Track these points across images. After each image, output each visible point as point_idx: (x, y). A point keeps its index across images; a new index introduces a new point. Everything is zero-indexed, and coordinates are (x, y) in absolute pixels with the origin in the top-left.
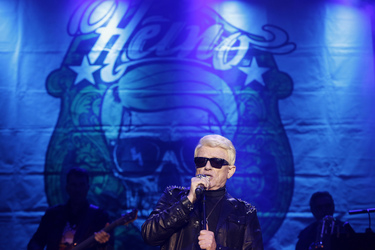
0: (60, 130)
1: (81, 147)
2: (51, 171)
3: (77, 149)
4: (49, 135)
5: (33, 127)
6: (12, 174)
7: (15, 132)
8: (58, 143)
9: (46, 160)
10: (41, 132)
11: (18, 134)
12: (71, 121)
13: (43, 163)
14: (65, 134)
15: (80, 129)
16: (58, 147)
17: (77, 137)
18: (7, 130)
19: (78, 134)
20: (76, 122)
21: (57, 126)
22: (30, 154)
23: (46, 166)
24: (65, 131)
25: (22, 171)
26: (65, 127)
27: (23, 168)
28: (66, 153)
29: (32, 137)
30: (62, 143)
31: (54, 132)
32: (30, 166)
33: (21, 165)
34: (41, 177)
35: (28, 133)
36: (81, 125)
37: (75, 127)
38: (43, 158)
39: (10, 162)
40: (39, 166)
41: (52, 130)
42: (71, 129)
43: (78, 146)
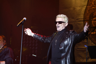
0: (88, 7)
1: (95, 11)
2: (85, 20)
3: (94, 12)
4: (85, 8)
5: (80, 7)
6: (74, 22)
7: (74, 9)
8: (87, 11)
9: (84, 17)
10: (82, 8)
11: (75, 9)
12: (91, 3)
13: (83, 17)
14: (90, 8)
15: (94, 6)
16: (87, 12)
17: (93, 8)
18: (72, 8)
19: (94, 7)
20: (93, 4)
21: (87, 5)
22: (79, 15)
23: (84, 18)
24: (90, 7)
25: (77, 21)
26: (90, 5)
27: (77, 20)
28: (90, 14)
29: (80, 10)
30: (89, 11)
31: (86, 8)
32: (79, 19)
33: (76, 19)
34: (82, 22)
35: (78, 8)
36: (94, 5)
37: (93, 5)
38: (83, 16)
39: (73, 18)
40: (82, 19)
41: (85, 7)
42: (91, 6)
43: (94, 11)
